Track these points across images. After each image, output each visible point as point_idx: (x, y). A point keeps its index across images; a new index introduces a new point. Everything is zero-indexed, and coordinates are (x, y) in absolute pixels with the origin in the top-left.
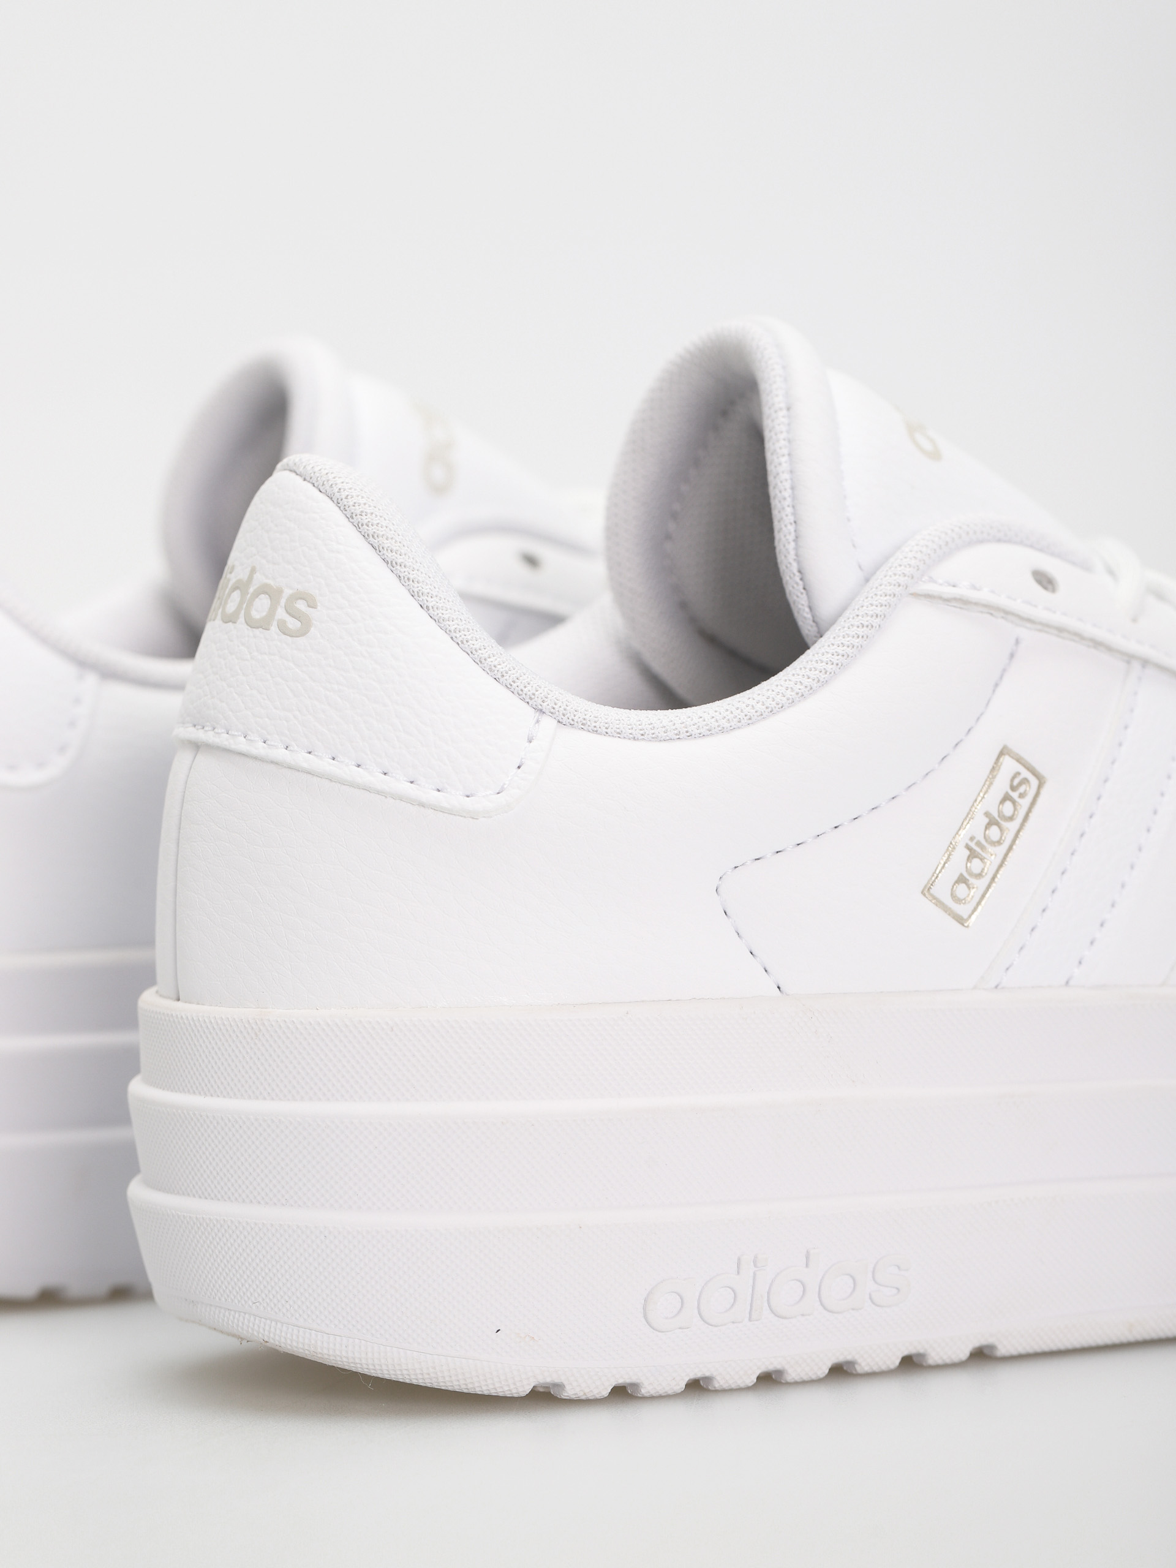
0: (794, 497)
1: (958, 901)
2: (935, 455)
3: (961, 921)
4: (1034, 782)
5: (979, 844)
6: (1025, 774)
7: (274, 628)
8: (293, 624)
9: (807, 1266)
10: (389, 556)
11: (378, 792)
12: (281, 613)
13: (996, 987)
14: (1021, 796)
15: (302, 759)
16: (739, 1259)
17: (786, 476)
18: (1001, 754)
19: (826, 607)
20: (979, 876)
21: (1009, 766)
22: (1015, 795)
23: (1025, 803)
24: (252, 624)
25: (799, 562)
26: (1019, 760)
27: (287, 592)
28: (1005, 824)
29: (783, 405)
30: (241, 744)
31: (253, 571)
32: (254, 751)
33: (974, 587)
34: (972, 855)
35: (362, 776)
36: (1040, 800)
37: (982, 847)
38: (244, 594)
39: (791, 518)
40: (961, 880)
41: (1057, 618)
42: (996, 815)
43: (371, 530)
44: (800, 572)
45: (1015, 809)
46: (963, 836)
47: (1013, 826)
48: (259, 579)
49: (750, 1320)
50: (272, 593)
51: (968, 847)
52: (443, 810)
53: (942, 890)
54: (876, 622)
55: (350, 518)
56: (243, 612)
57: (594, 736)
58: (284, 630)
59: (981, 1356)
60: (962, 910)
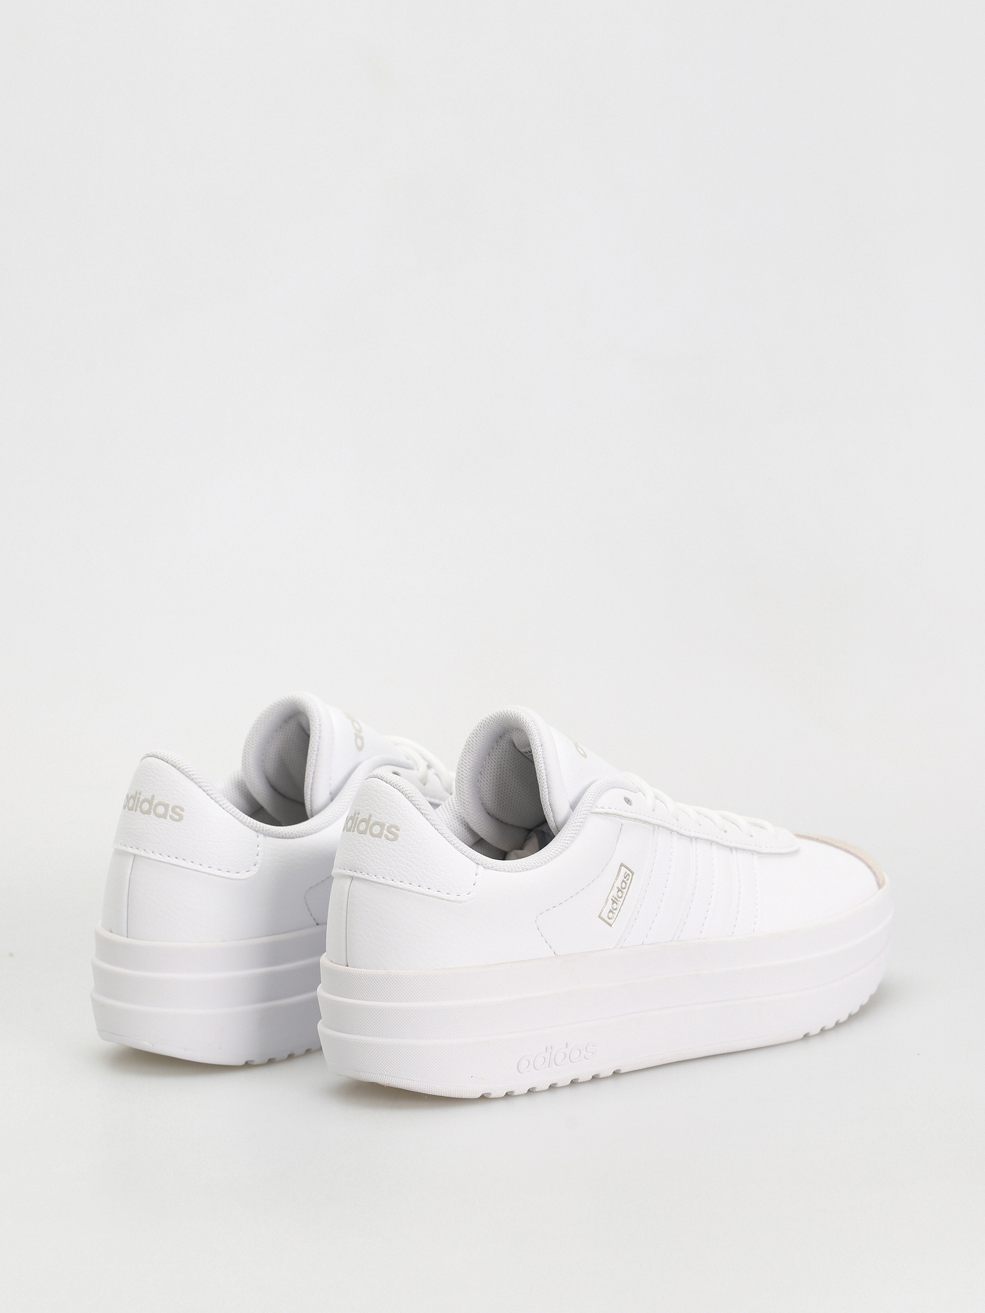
0: (547, 779)
1: (610, 919)
2: (585, 756)
3: (610, 925)
4: (631, 874)
5: (615, 898)
6: (628, 872)
7: (383, 837)
8: (390, 836)
9: (567, 1048)
10: (423, 811)
11: (427, 895)
12: (385, 832)
13: (621, 947)
14: (627, 880)
15: (399, 884)
16: (547, 1047)
17: (543, 771)
18: (621, 866)
19: (560, 817)
20: (616, 909)
21: (623, 870)
22: (625, 880)
23: (628, 882)
24: (373, 835)
25: (550, 802)
26: (626, 867)
27: (387, 825)
28: (623, 890)
29: (540, 745)
30: (374, 879)
31: (370, 816)
32: (380, 882)
33: (609, 808)
34: (614, 902)
35: (421, 890)
36: (633, 880)
37: (617, 900)
38: (367, 825)
39: (547, 786)
40: (611, 911)
41: (634, 816)
42: (620, 887)
43: (417, 802)
44: (550, 805)
45: (626, 885)
46: (611, 897)
47: (625, 891)
48: (373, 819)
49: (549, 1067)
50: (382, 825)
51: (612, 900)
52: (450, 901)
53: (604, 915)
54: (581, 824)
55: (408, 798)
56: (368, 831)
57: (496, 871)
58: (386, 837)
59: (616, 1073)
60: (611, 921)
